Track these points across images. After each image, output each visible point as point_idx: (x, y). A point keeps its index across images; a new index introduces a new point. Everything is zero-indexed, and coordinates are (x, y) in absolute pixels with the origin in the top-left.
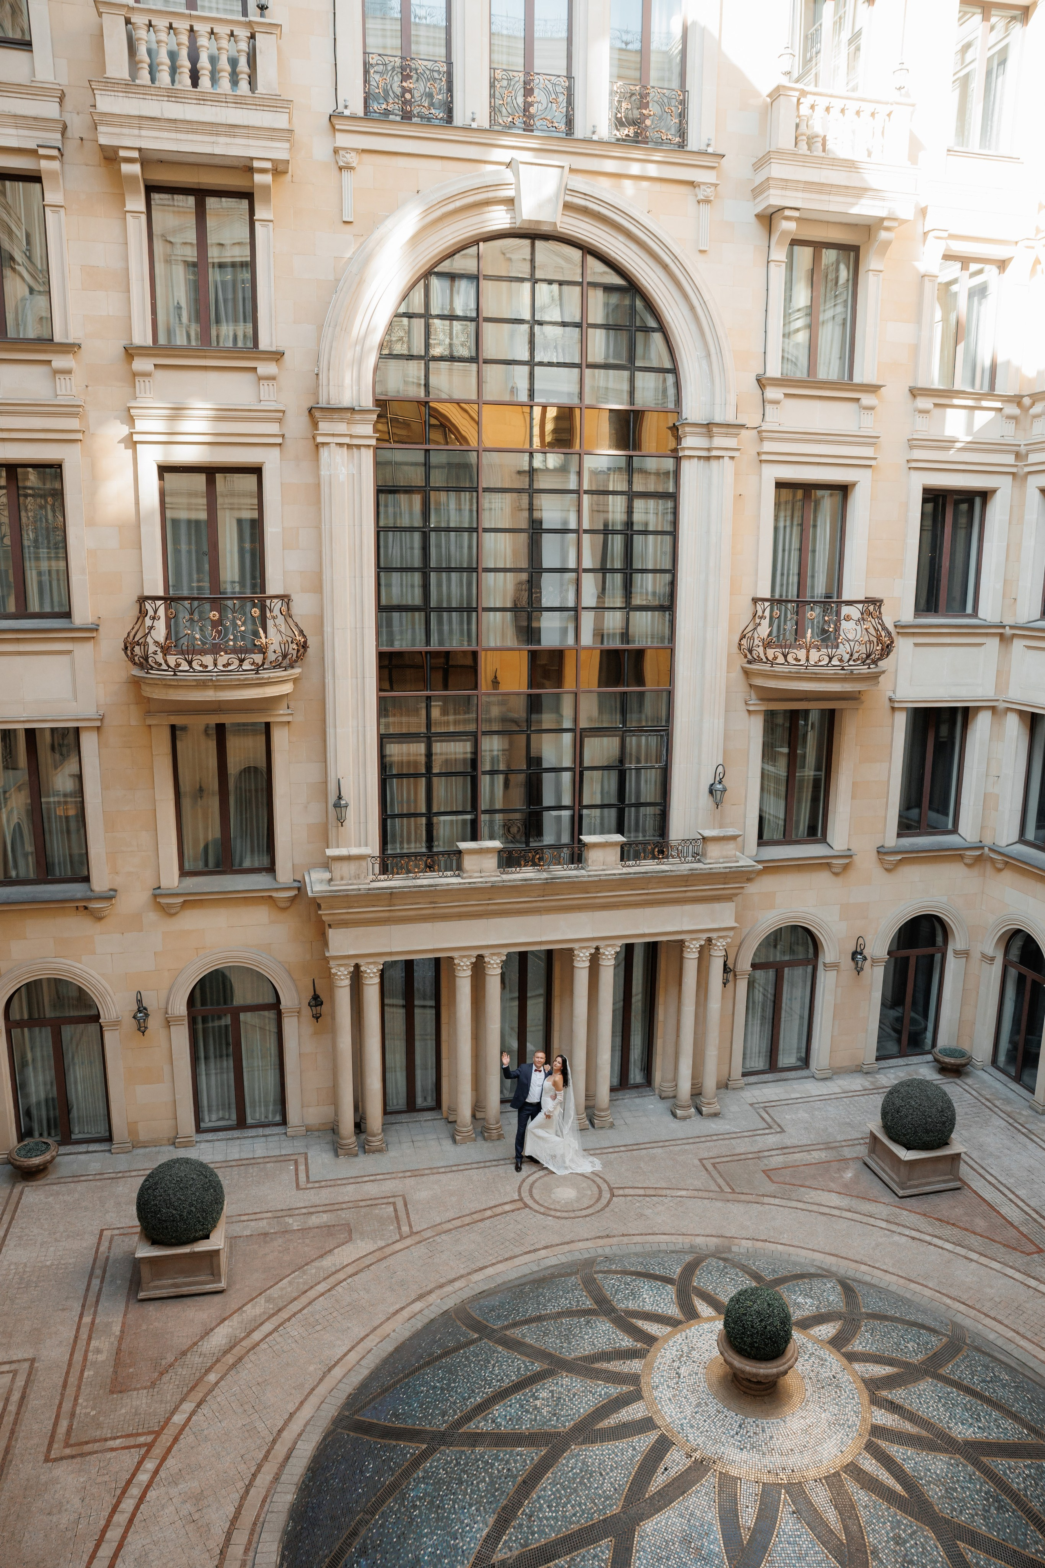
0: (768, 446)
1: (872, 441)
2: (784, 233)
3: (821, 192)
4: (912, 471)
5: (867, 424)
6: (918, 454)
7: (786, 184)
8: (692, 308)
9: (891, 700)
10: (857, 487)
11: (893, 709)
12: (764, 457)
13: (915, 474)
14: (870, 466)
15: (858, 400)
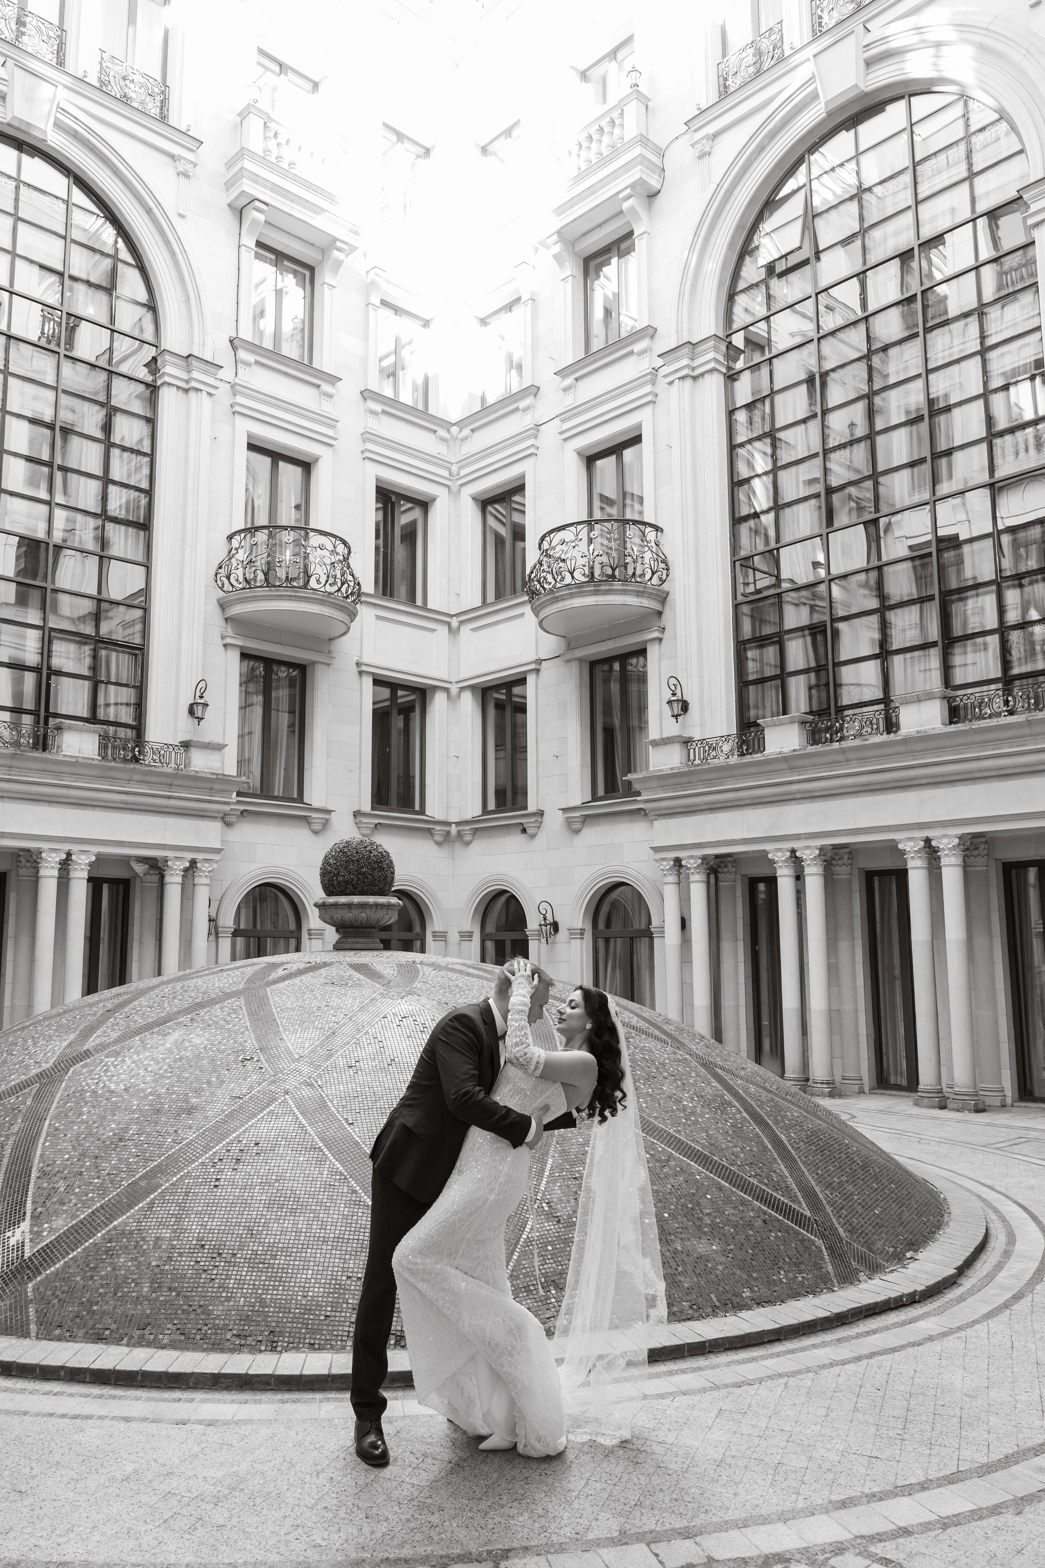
0: (240, 399)
1: (332, 422)
2: (254, 221)
3: (285, 197)
4: (366, 461)
5: (326, 407)
6: (370, 446)
7: (256, 179)
8: (173, 254)
9: (358, 664)
10: (320, 461)
11: (361, 673)
12: (237, 408)
13: (369, 465)
14: (331, 445)
15: (319, 386)
